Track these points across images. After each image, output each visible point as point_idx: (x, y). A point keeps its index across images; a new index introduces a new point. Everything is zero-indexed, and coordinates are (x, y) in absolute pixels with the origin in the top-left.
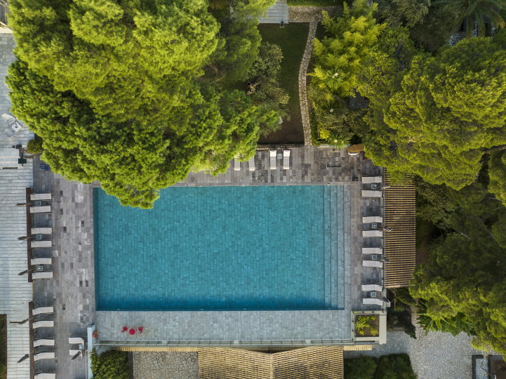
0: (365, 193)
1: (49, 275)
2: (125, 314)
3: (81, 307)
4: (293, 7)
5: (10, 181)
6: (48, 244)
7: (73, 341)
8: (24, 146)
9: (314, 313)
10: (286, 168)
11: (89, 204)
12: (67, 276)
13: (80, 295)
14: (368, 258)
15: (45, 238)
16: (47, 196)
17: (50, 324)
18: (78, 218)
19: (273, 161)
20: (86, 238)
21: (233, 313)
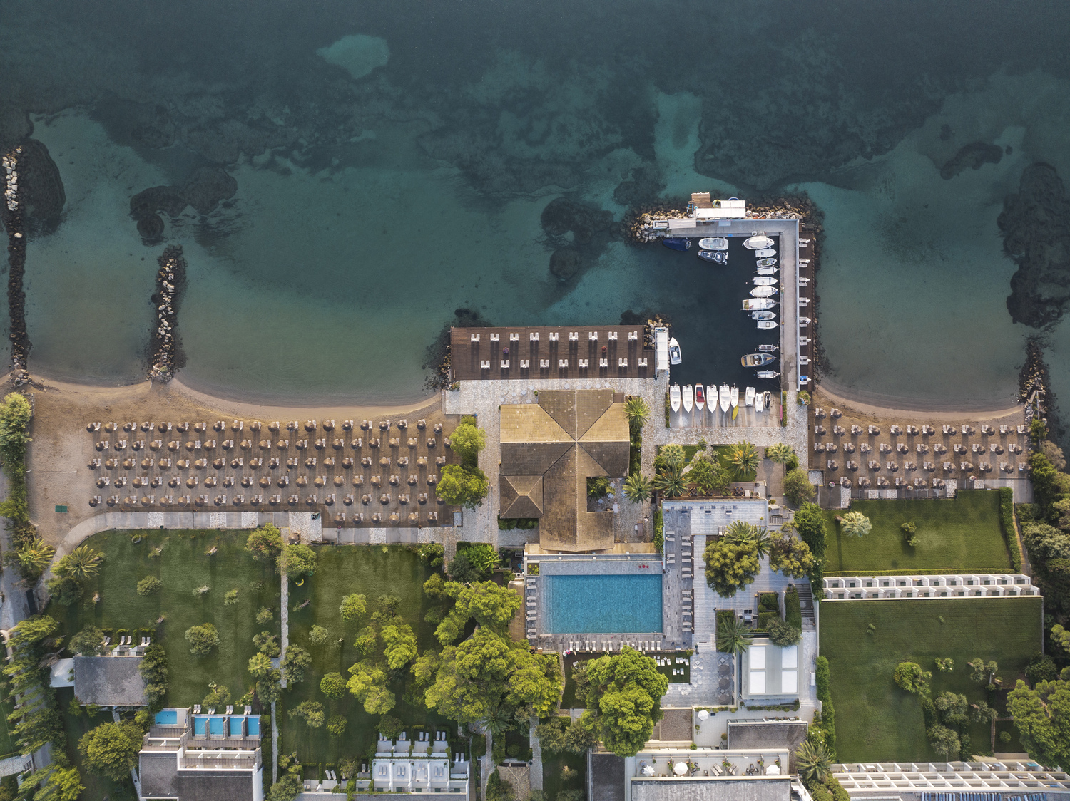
0: (534, 630)
1: (684, 592)
2: (648, 573)
3: (669, 576)
4: (567, 716)
5: (703, 636)
6: (684, 607)
7: (673, 561)
8: (695, 653)
9: (558, 574)
10: (571, 643)
11: (664, 626)
12: (676, 591)
13: (670, 582)
14: (533, 601)
15: (686, 610)
16: (684, 630)
17: (684, 569)
18: (670, 619)
19: (577, 646)
20: (666, 609)
21: (596, 574)
